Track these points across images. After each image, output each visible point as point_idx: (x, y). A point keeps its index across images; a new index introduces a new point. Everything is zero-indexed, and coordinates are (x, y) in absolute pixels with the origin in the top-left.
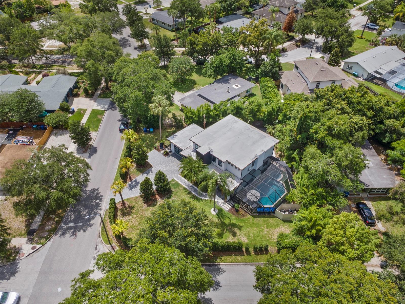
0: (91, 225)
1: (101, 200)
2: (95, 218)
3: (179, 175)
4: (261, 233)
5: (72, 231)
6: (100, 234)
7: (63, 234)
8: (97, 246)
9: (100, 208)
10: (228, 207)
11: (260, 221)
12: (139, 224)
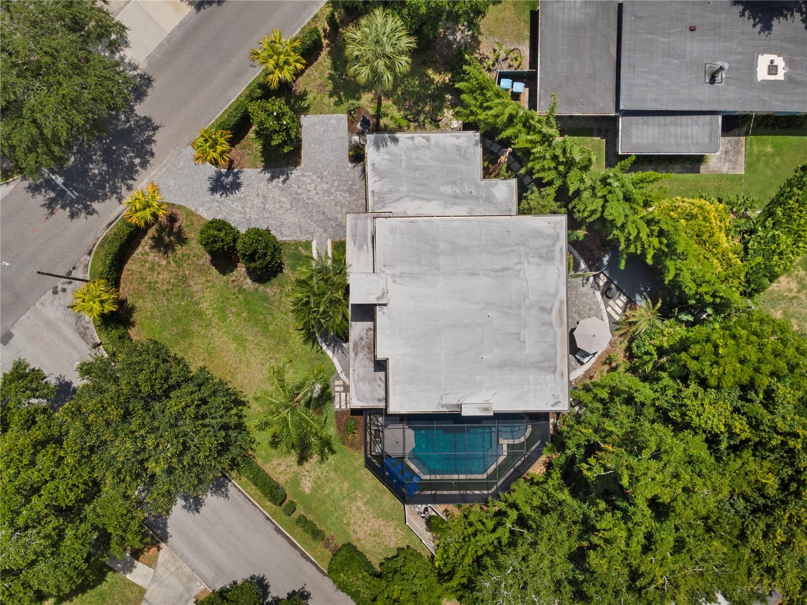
0: (90, 212)
1: (144, 164)
2: (107, 201)
3: (329, 242)
4: (346, 501)
5: (52, 195)
6: (95, 249)
7: (35, 189)
8: (74, 268)
9: (130, 182)
10: (343, 403)
11: (370, 480)
12: (167, 290)
